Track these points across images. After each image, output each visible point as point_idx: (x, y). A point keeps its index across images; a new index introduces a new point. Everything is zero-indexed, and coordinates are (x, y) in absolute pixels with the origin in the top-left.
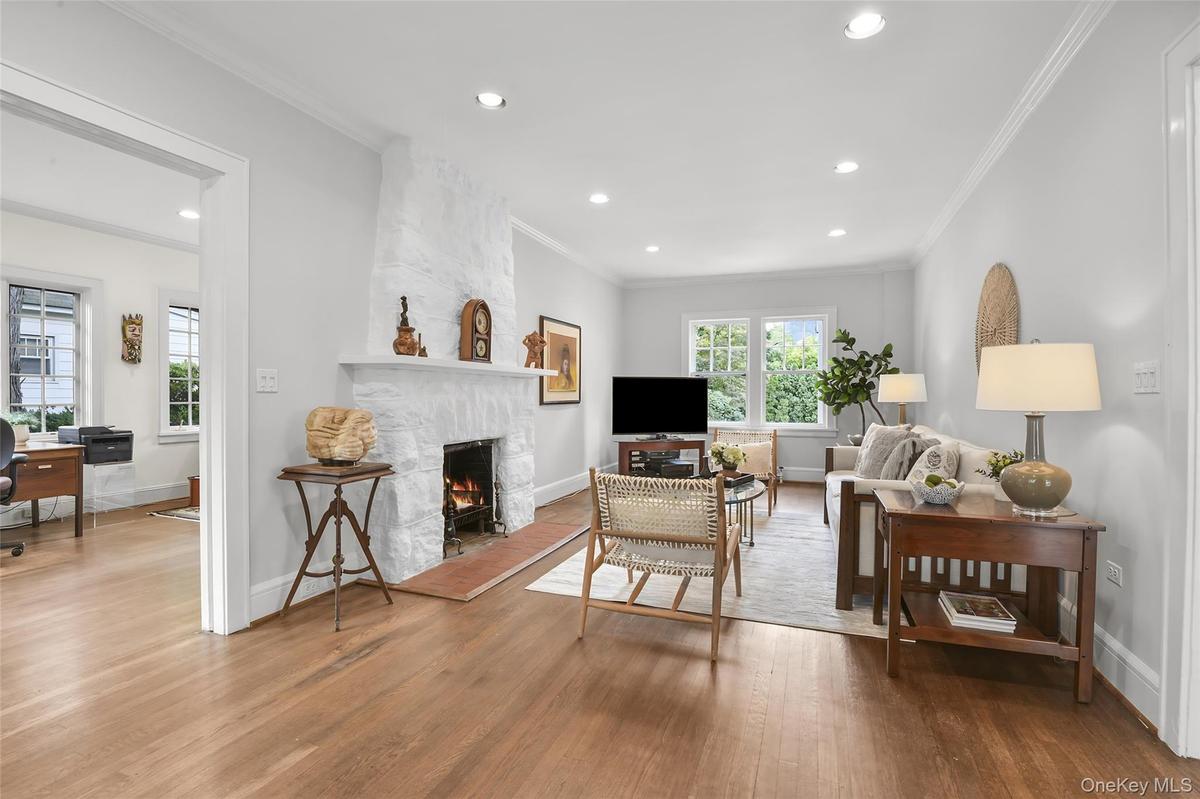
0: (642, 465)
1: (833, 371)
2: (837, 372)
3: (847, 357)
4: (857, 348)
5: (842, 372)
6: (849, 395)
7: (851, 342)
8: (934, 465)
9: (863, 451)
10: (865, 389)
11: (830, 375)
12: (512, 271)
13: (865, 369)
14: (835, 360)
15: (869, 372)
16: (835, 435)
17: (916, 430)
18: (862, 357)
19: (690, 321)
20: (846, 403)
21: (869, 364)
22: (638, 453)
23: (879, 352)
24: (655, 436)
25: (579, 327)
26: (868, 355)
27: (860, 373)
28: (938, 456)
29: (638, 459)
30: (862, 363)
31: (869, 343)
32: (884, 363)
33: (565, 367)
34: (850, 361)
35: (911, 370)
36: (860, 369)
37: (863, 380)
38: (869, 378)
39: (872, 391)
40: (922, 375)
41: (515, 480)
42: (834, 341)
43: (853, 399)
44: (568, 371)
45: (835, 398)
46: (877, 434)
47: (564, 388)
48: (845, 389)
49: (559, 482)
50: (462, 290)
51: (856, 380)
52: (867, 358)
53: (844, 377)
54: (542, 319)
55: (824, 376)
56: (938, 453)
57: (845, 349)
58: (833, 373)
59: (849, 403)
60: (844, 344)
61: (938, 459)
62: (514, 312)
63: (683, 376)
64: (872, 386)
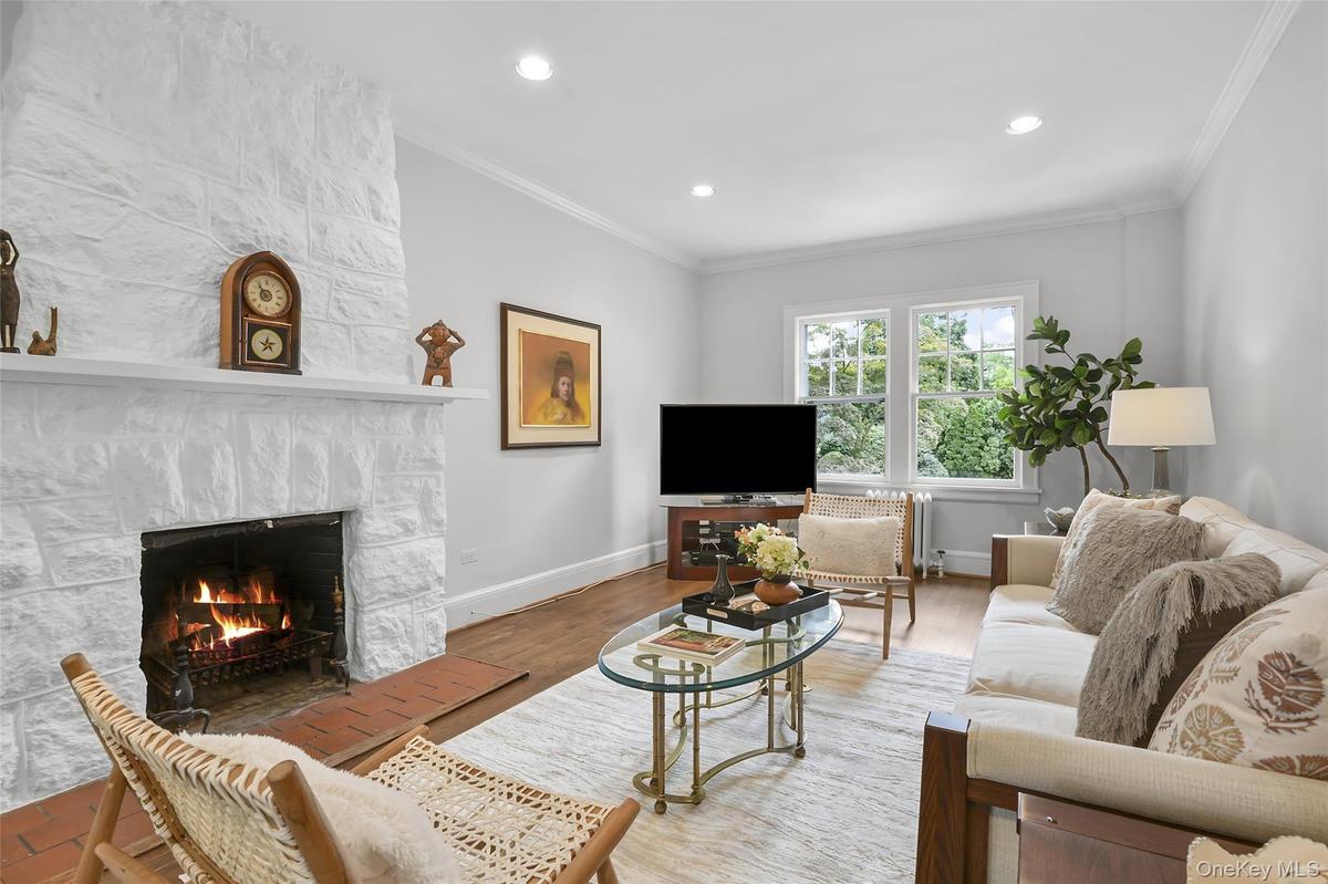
0: (715, 541)
1: (1027, 389)
2: (1035, 391)
3: (1053, 365)
4: (1074, 348)
5: (1043, 392)
6: (1058, 431)
7: (1061, 338)
8: (1287, 707)
9: (1069, 549)
10: (1090, 421)
11: (1022, 396)
12: (394, 213)
13: (1087, 384)
14: (1031, 370)
15: (1096, 390)
16: (1036, 499)
17: (1193, 511)
18: (1082, 362)
19: (798, 319)
20: (1051, 447)
21: (1095, 375)
22: (707, 523)
23: (1115, 354)
24: (731, 497)
25: (598, 327)
26: (1093, 359)
27: (1079, 393)
28: (1312, 676)
29: (706, 531)
30: (1086, 375)
31: (1096, 339)
32: (1124, 374)
33: (563, 389)
34: (1061, 373)
35: (1178, 380)
36: (1079, 385)
37: (1085, 405)
38: (1096, 401)
39: (1101, 425)
40: (1207, 389)
41: (382, 586)
42: (1031, 337)
43: (1064, 439)
44: (571, 394)
45: (1032, 437)
46: (1098, 517)
47: (559, 422)
48: (1049, 423)
49: (552, 572)
50: (232, 237)
51: (1071, 405)
52: (1092, 366)
53: (1047, 399)
54: (505, 309)
55: (1013, 400)
56: (1309, 662)
57: (1050, 351)
58: (1028, 393)
59: (1057, 445)
60: (1047, 343)
61: (1305, 686)
62: (403, 288)
63: (786, 402)
64: (1102, 415)
